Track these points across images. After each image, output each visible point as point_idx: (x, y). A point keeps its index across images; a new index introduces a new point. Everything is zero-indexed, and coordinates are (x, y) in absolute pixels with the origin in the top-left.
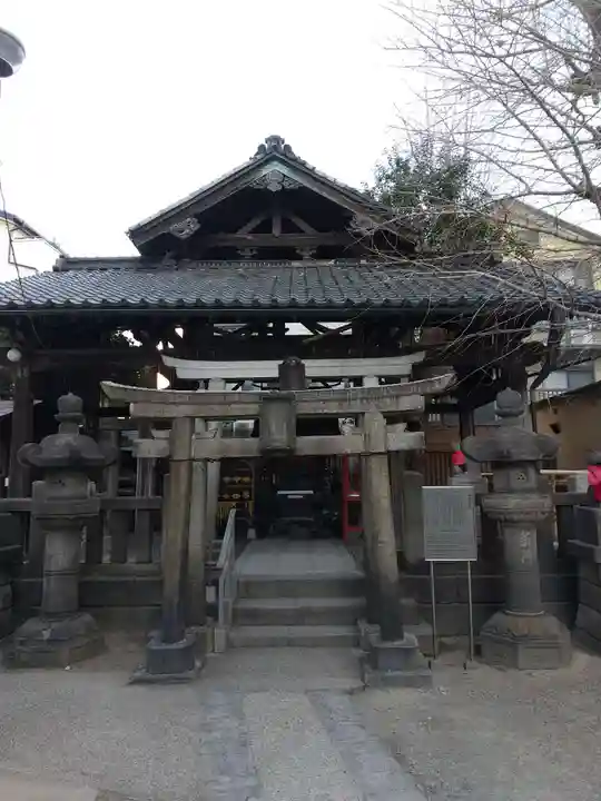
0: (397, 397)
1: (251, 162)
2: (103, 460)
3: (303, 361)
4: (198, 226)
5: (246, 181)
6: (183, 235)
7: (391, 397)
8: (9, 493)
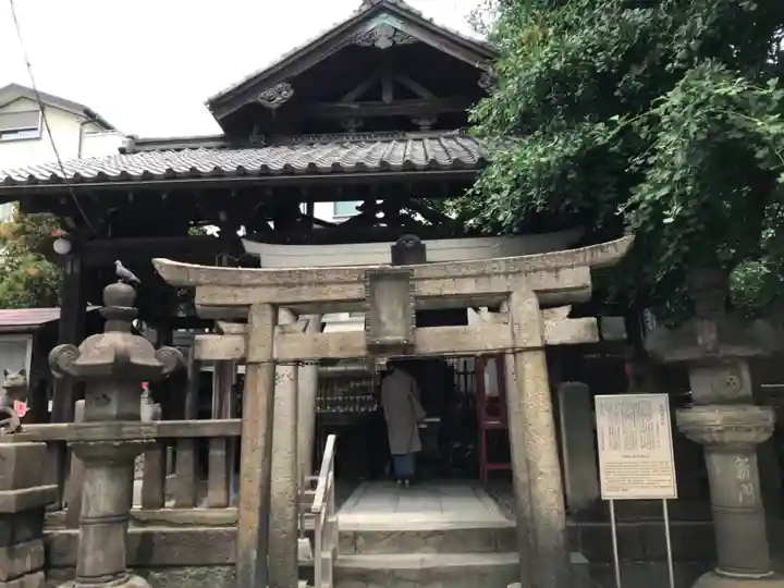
0: (557, 269)
1: (357, 14)
2: (161, 368)
3: (423, 242)
4: (292, 92)
5: (347, 38)
6: (274, 105)
7: (548, 270)
8: (52, 417)
